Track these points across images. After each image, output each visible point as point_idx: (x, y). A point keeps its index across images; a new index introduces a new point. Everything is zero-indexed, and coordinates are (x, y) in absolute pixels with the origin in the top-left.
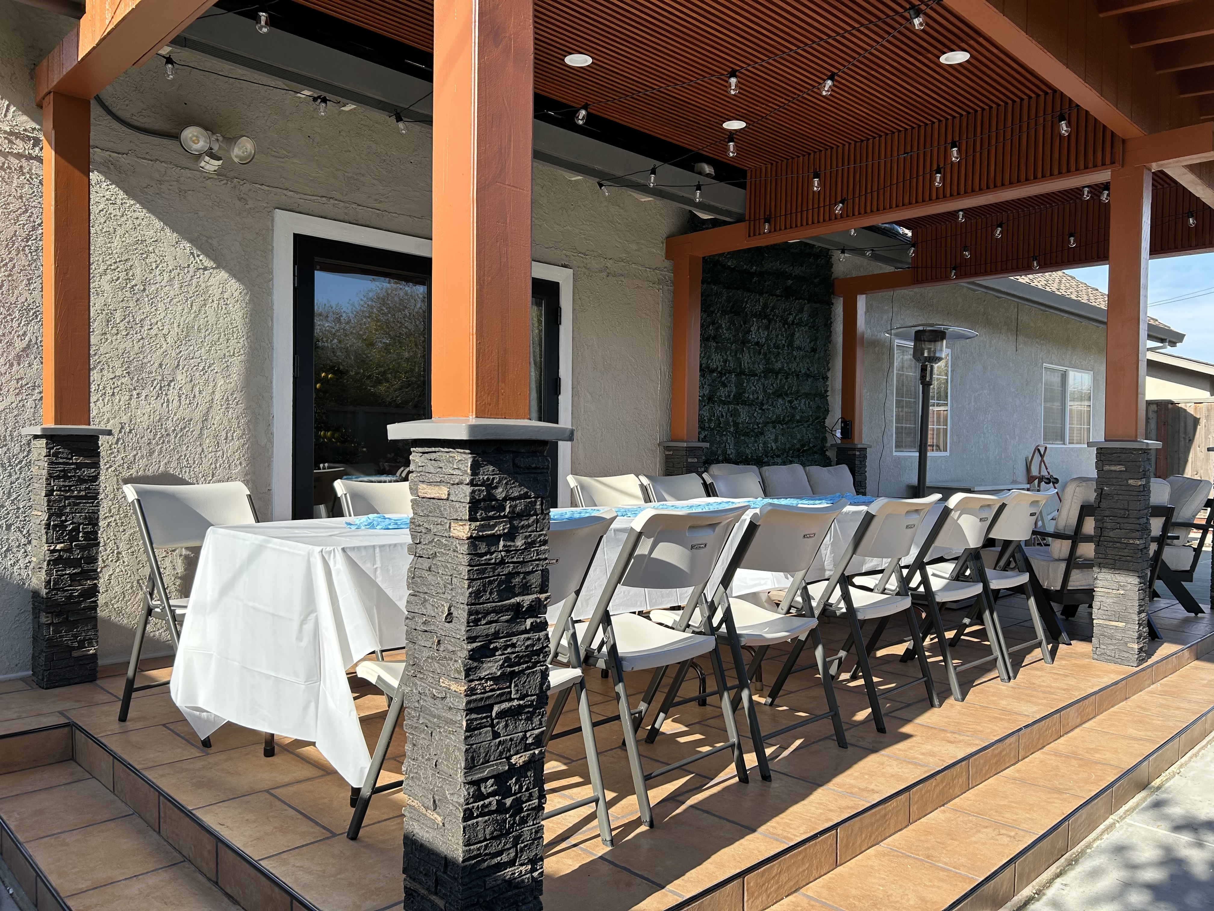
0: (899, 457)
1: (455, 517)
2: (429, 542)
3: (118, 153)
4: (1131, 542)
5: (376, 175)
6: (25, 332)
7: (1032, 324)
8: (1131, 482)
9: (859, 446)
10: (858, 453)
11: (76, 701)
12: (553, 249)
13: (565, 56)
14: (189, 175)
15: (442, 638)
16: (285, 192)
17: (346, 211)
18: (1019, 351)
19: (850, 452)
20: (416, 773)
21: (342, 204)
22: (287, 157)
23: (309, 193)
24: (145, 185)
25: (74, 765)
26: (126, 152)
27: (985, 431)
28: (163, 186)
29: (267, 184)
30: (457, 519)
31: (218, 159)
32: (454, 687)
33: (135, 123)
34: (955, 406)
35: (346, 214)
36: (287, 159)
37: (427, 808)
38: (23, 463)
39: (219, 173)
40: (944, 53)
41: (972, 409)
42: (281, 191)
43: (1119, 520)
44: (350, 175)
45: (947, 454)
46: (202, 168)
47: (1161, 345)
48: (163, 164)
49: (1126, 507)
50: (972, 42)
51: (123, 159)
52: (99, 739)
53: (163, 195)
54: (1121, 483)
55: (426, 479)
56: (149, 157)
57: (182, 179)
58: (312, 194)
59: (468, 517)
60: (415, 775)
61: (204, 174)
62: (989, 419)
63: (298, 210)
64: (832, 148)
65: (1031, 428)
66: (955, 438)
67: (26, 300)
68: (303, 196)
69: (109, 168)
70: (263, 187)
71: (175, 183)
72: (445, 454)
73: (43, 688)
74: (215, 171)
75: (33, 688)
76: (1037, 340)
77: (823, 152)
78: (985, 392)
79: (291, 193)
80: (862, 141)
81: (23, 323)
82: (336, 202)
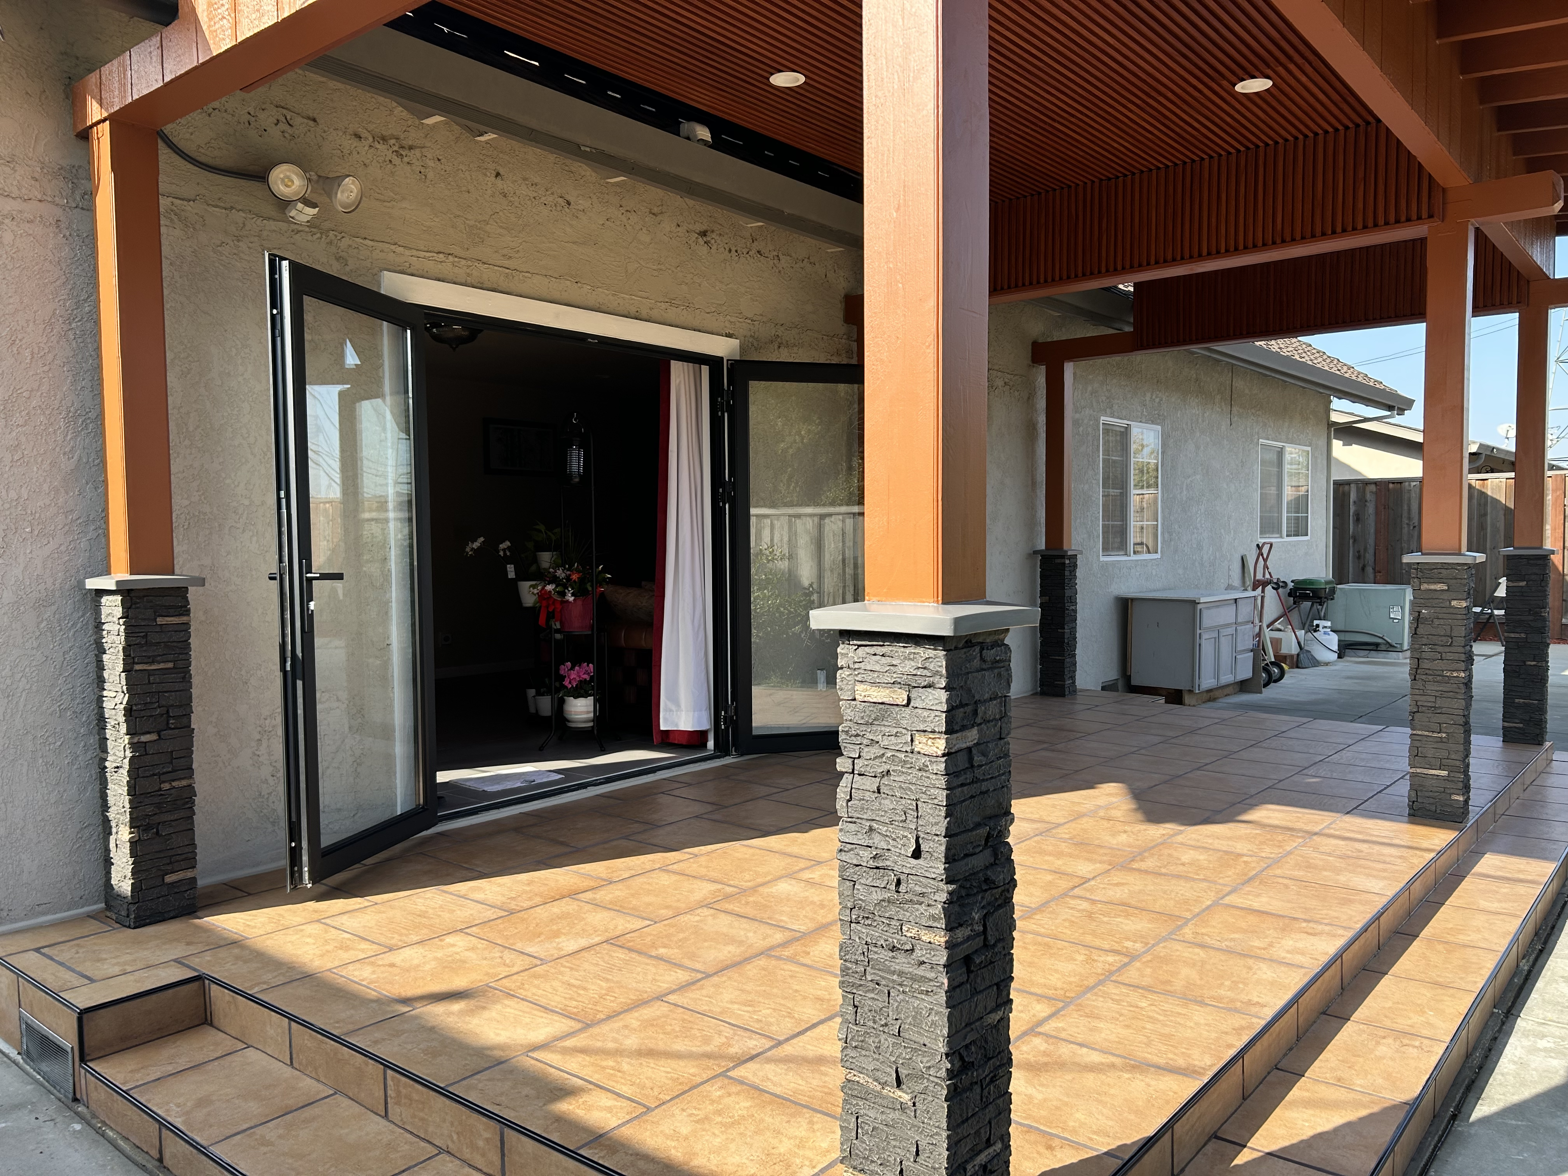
0: (1107, 563)
1: (922, 728)
2: (876, 758)
3: (183, 200)
4: (1455, 674)
5: (503, 223)
6: (73, 447)
7: (1247, 391)
8: (1454, 603)
9: (1069, 553)
10: (1067, 562)
11: (188, 944)
12: (715, 314)
13: (772, 74)
14: (274, 228)
15: (903, 877)
16: (393, 247)
17: (468, 271)
18: (1234, 425)
19: (1058, 561)
20: (862, 1041)
21: (463, 262)
22: (393, 200)
23: (422, 248)
24: (219, 243)
25: (213, 1031)
26: (193, 197)
27: (1199, 525)
28: (241, 244)
29: (370, 238)
30: (925, 731)
31: (314, 206)
32: (926, 937)
33: (202, 159)
34: (1166, 495)
35: (468, 275)
36: (394, 203)
37: (884, 1084)
38: (79, 625)
39: (312, 224)
40: (1243, 80)
41: (1184, 499)
42: (387, 246)
43: (1440, 649)
44: (472, 223)
45: (1158, 556)
46: (292, 218)
47: (1389, 413)
48: (241, 213)
49: (1448, 633)
50: (1280, 69)
51: (189, 207)
52: (256, 995)
53: (242, 255)
54: (1441, 605)
55: (868, 679)
56: (222, 204)
57: (265, 233)
58: (426, 249)
59: (944, 729)
60: (860, 1044)
61: (292, 225)
62: (1202, 511)
63: (409, 271)
64: (1070, 187)
65: (1247, 518)
66: (1166, 535)
67: (73, 404)
68: (415, 253)
69: (172, 220)
70: (367, 242)
71: (256, 239)
72: (902, 649)
73: (129, 927)
74: (308, 222)
75: (114, 929)
76: (1253, 411)
77: (1058, 192)
78: (1198, 477)
79: (401, 249)
80: (1109, 179)
81: (69, 437)
82: (456, 259)
